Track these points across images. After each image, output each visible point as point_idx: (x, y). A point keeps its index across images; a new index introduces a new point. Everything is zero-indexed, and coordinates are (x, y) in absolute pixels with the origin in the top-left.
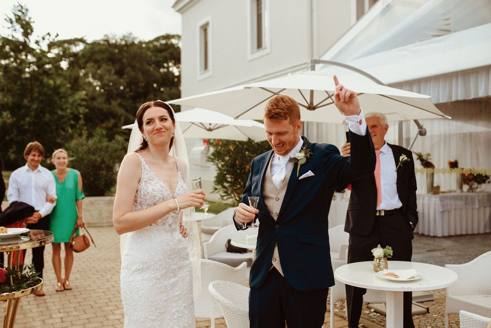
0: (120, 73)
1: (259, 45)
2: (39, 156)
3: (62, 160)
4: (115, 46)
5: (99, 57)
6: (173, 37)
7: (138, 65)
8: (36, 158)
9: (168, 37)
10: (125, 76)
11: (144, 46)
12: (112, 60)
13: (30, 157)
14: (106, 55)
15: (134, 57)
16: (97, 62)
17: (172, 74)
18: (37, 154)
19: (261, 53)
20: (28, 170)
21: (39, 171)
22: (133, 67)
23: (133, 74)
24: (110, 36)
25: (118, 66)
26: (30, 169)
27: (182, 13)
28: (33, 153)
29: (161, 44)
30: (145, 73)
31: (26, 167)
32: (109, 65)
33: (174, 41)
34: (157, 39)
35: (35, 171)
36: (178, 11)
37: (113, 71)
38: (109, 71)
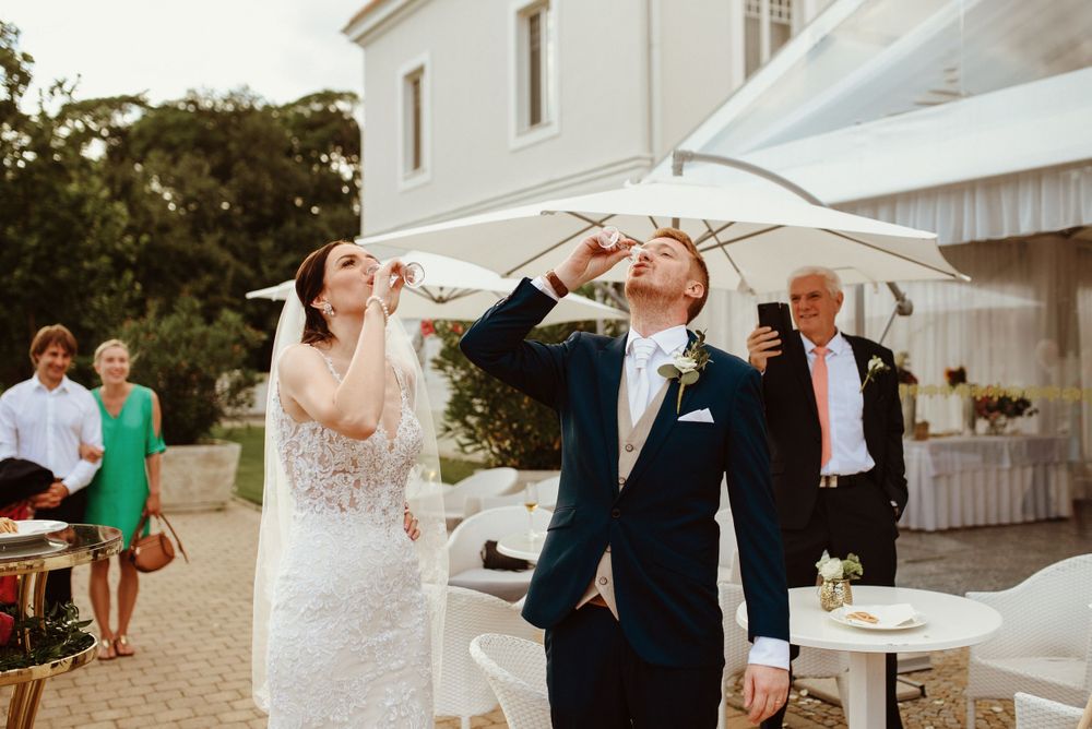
0: (222, 173)
1: (535, 117)
2: (65, 356)
3: (117, 365)
4: (212, 113)
5: (174, 138)
6: (340, 96)
7: (262, 156)
8: (59, 361)
9: (327, 97)
10: (234, 182)
11: (275, 114)
12: (204, 144)
13: (45, 359)
14: (191, 135)
15: (254, 138)
16: (170, 148)
17: (338, 176)
18: (61, 351)
19: (539, 134)
20: (39, 388)
21: (64, 390)
22: (251, 161)
23: (250, 176)
24: (201, 93)
25: (217, 159)
26: (44, 387)
27: (364, 46)
28: (52, 349)
29: (313, 112)
30: (278, 174)
31: (34, 381)
32: (198, 156)
33: (341, 105)
34: (306, 101)
35: (55, 391)
36: (357, 41)
37: (207, 168)
38: (199, 169)
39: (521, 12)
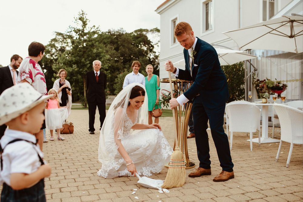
0: (117, 49)
1: (207, 28)
2: (138, 67)
3: (150, 70)
4: (114, 35)
5: (106, 41)
6: (144, 30)
7: (126, 45)
8: (137, 68)
9: (141, 30)
10: (120, 51)
11: (128, 35)
12: (112, 43)
13: (134, 68)
14: (109, 40)
15: (124, 41)
16: (105, 43)
17: (143, 50)
18: (137, 66)
19: (208, 32)
20: (134, 74)
21: (138, 75)
22: (124, 46)
23: (123, 50)
24: (112, 30)
25: (115, 46)
26: (135, 74)
27: (160, 14)
28: (135, 65)
29: (137, 34)
30: (130, 49)
31: (133, 73)
32: (111, 45)
33: (144, 33)
34: (136, 31)
35: (137, 75)
36: (158, 13)
37: (113, 48)
38: (111, 48)
39: (204, 3)
